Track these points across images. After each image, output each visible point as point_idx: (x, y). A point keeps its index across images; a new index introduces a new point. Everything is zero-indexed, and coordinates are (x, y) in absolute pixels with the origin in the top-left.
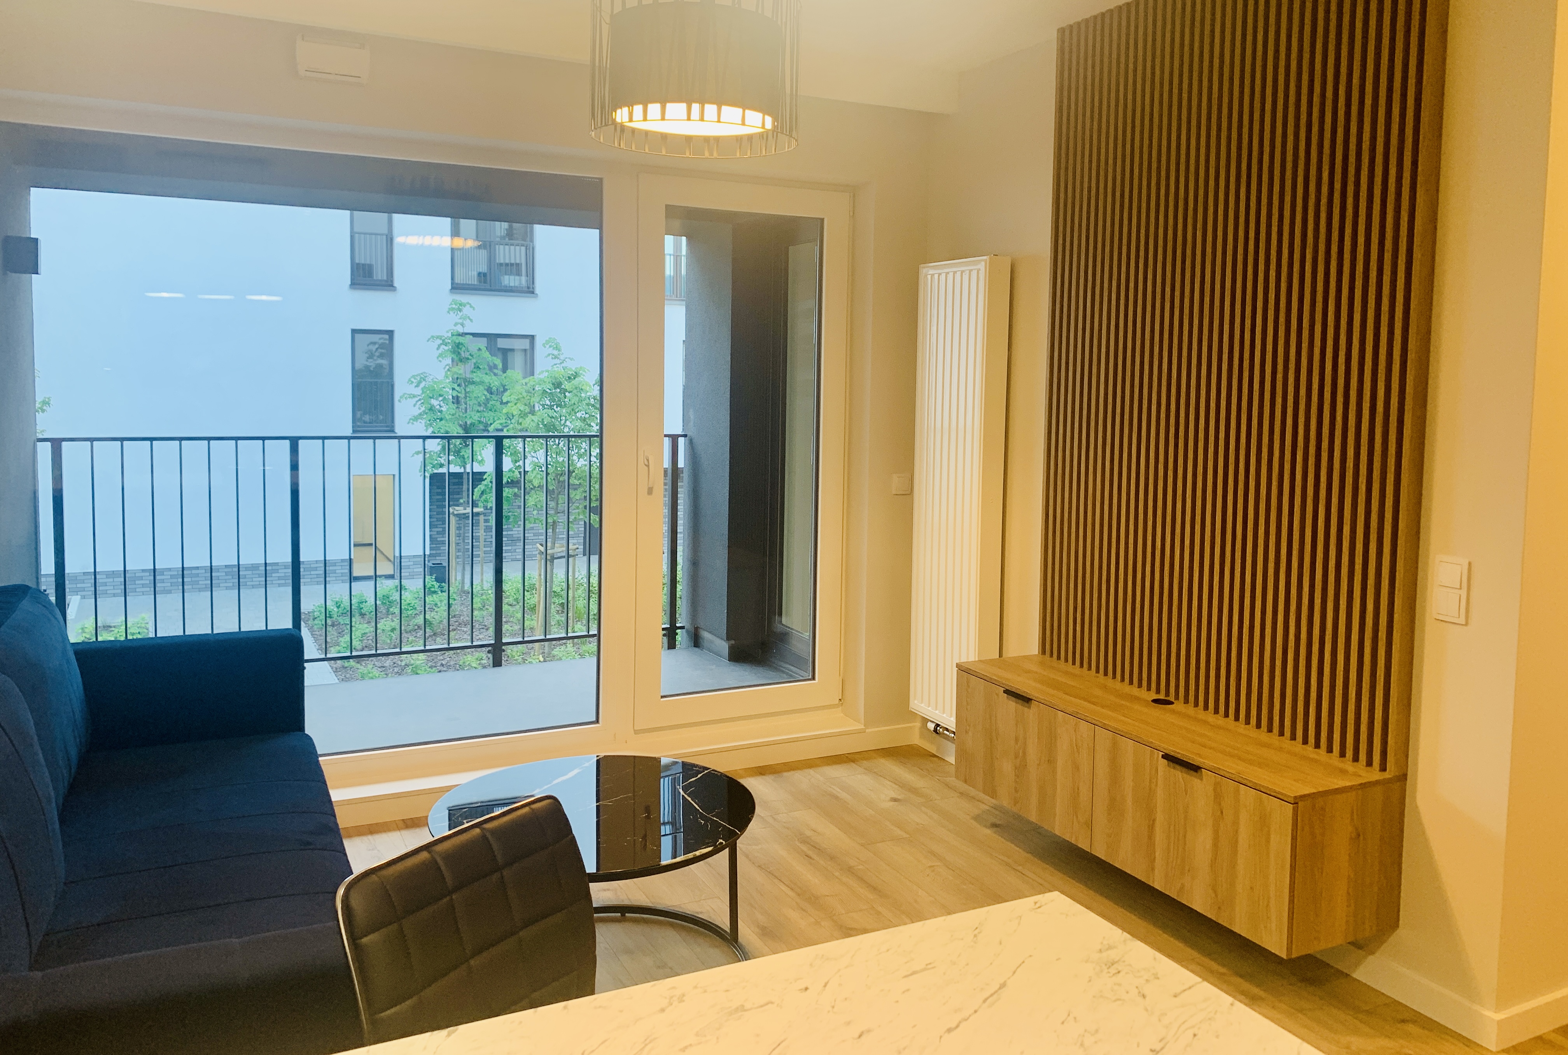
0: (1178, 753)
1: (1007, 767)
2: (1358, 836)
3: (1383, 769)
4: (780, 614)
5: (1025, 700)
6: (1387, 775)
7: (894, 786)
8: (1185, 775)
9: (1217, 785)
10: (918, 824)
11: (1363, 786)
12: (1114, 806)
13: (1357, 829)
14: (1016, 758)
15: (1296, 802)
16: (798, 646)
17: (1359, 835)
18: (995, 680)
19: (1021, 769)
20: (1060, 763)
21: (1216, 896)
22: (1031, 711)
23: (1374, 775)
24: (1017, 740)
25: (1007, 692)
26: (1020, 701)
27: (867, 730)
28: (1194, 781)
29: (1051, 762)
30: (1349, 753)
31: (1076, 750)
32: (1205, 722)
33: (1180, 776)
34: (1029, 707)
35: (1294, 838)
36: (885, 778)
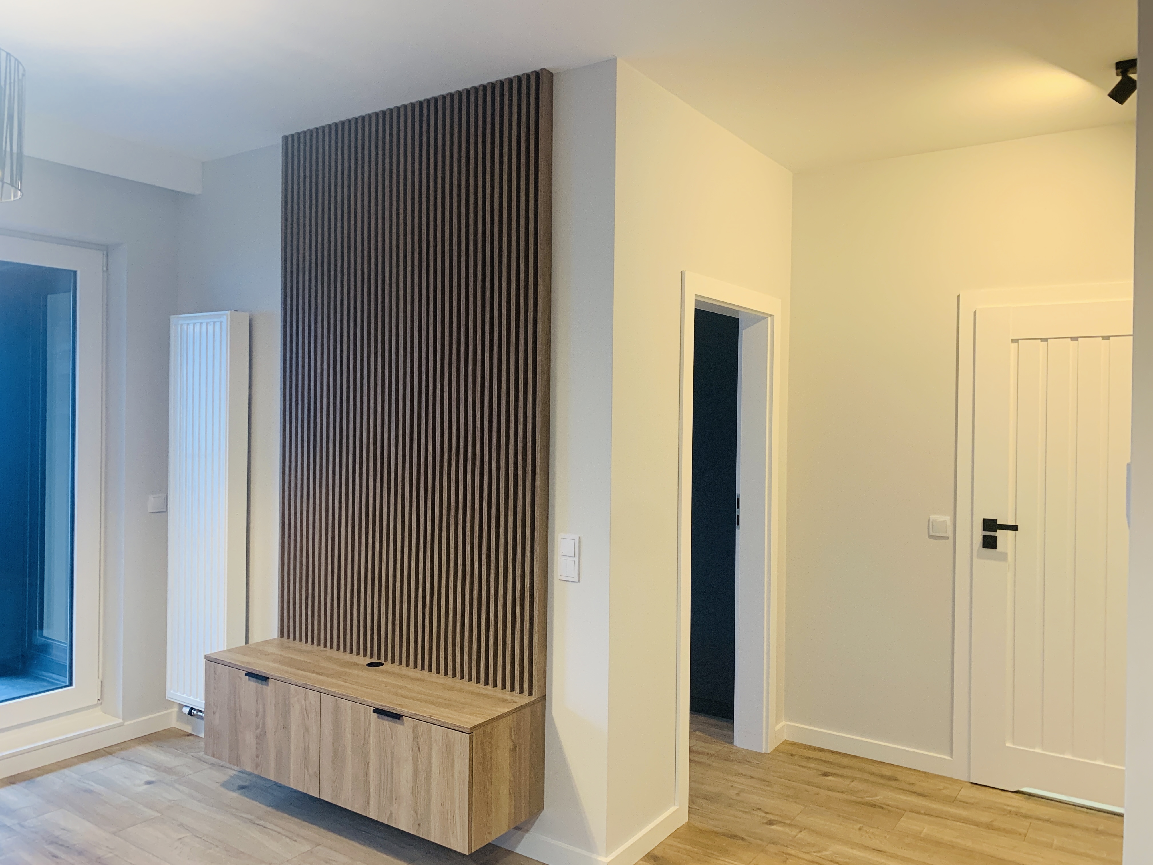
0: (385, 706)
1: (249, 737)
2: (514, 749)
3: (530, 694)
4: (41, 628)
5: (264, 679)
6: (533, 698)
7: (150, 769)
8: (390, 723)
9: (415, 727)
10: (170, 801)
11: (517, 710)
12: (337, 756)
13: (513, 742)
14: (257, 729)
15: (471, 732)
16: (58, 656)
17: (515, 747)
18: (239, 666)
19: (261, 737)
20: (293, 728)
21: (417, 814)
22: (269, 688)
23: (525, 699)
24: (257, 714)
25: (249, 674)
26: (260, 681)
27: (126, 723)
28: (397, 726)
29: (286, 727)
30: (508, 686)
31: (306, 715)
32: (407, 677)
33: (387, 724)
34: (267, 685)
35: (471, 760)
36: (141, 764)
